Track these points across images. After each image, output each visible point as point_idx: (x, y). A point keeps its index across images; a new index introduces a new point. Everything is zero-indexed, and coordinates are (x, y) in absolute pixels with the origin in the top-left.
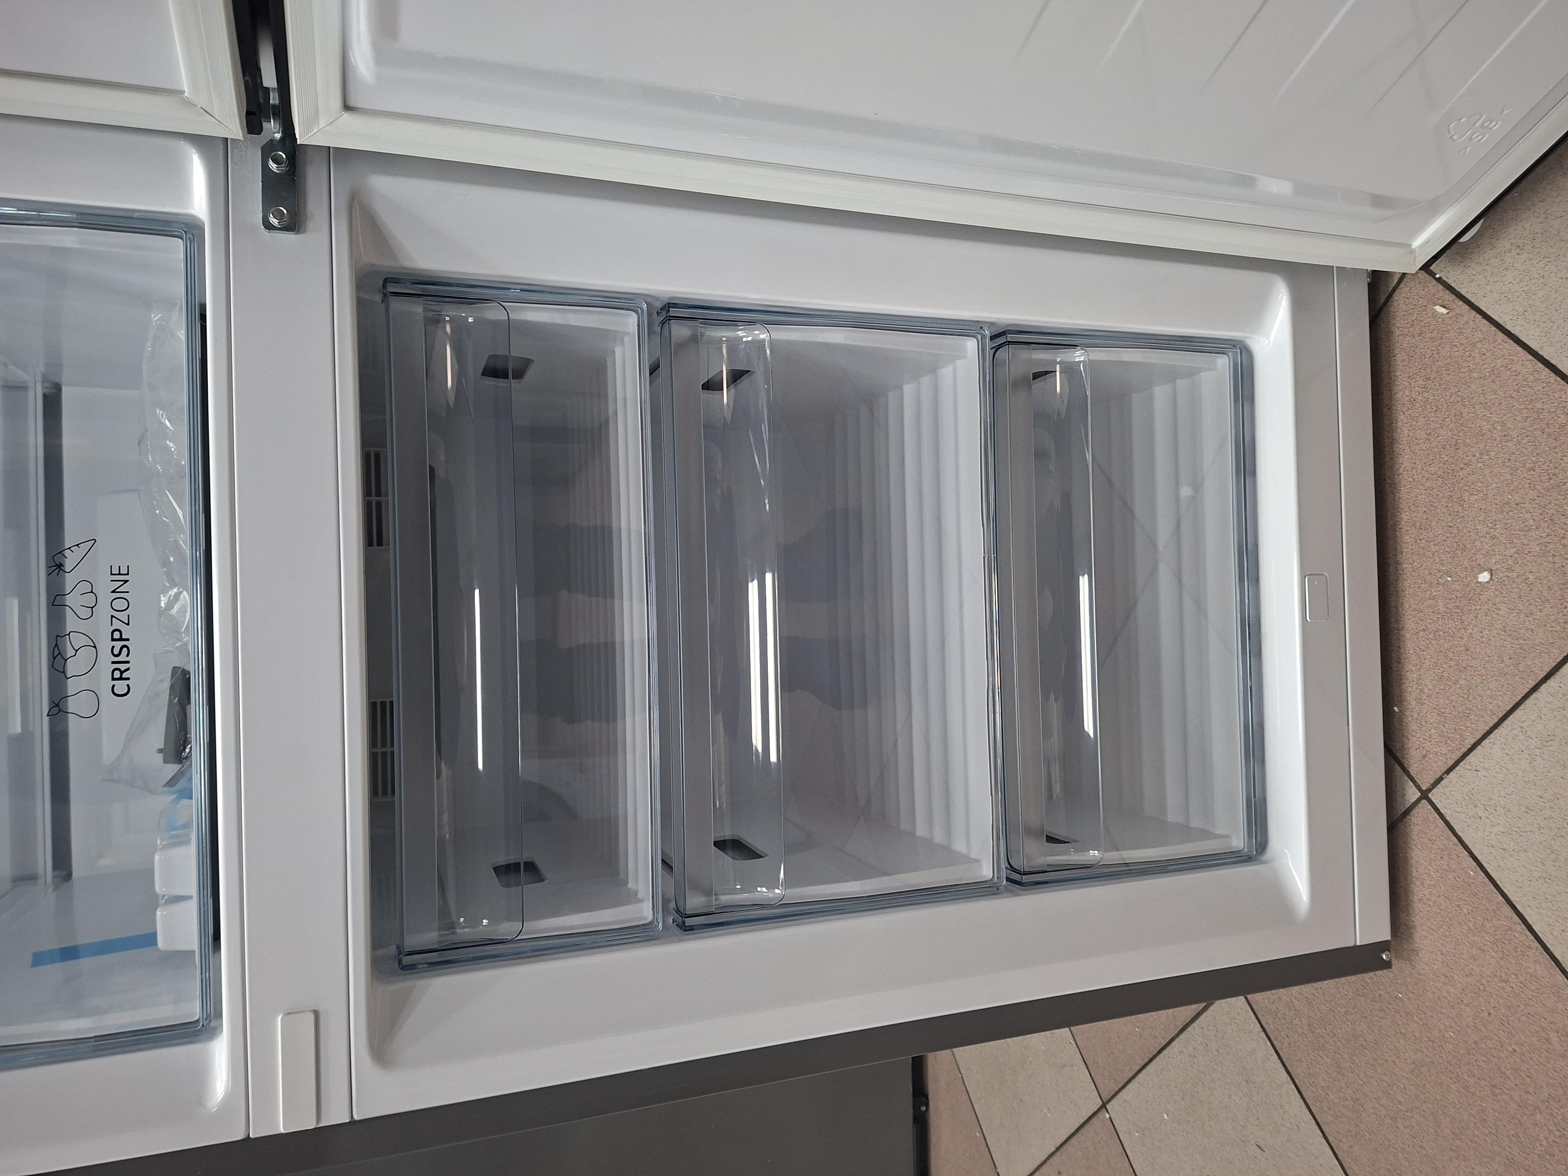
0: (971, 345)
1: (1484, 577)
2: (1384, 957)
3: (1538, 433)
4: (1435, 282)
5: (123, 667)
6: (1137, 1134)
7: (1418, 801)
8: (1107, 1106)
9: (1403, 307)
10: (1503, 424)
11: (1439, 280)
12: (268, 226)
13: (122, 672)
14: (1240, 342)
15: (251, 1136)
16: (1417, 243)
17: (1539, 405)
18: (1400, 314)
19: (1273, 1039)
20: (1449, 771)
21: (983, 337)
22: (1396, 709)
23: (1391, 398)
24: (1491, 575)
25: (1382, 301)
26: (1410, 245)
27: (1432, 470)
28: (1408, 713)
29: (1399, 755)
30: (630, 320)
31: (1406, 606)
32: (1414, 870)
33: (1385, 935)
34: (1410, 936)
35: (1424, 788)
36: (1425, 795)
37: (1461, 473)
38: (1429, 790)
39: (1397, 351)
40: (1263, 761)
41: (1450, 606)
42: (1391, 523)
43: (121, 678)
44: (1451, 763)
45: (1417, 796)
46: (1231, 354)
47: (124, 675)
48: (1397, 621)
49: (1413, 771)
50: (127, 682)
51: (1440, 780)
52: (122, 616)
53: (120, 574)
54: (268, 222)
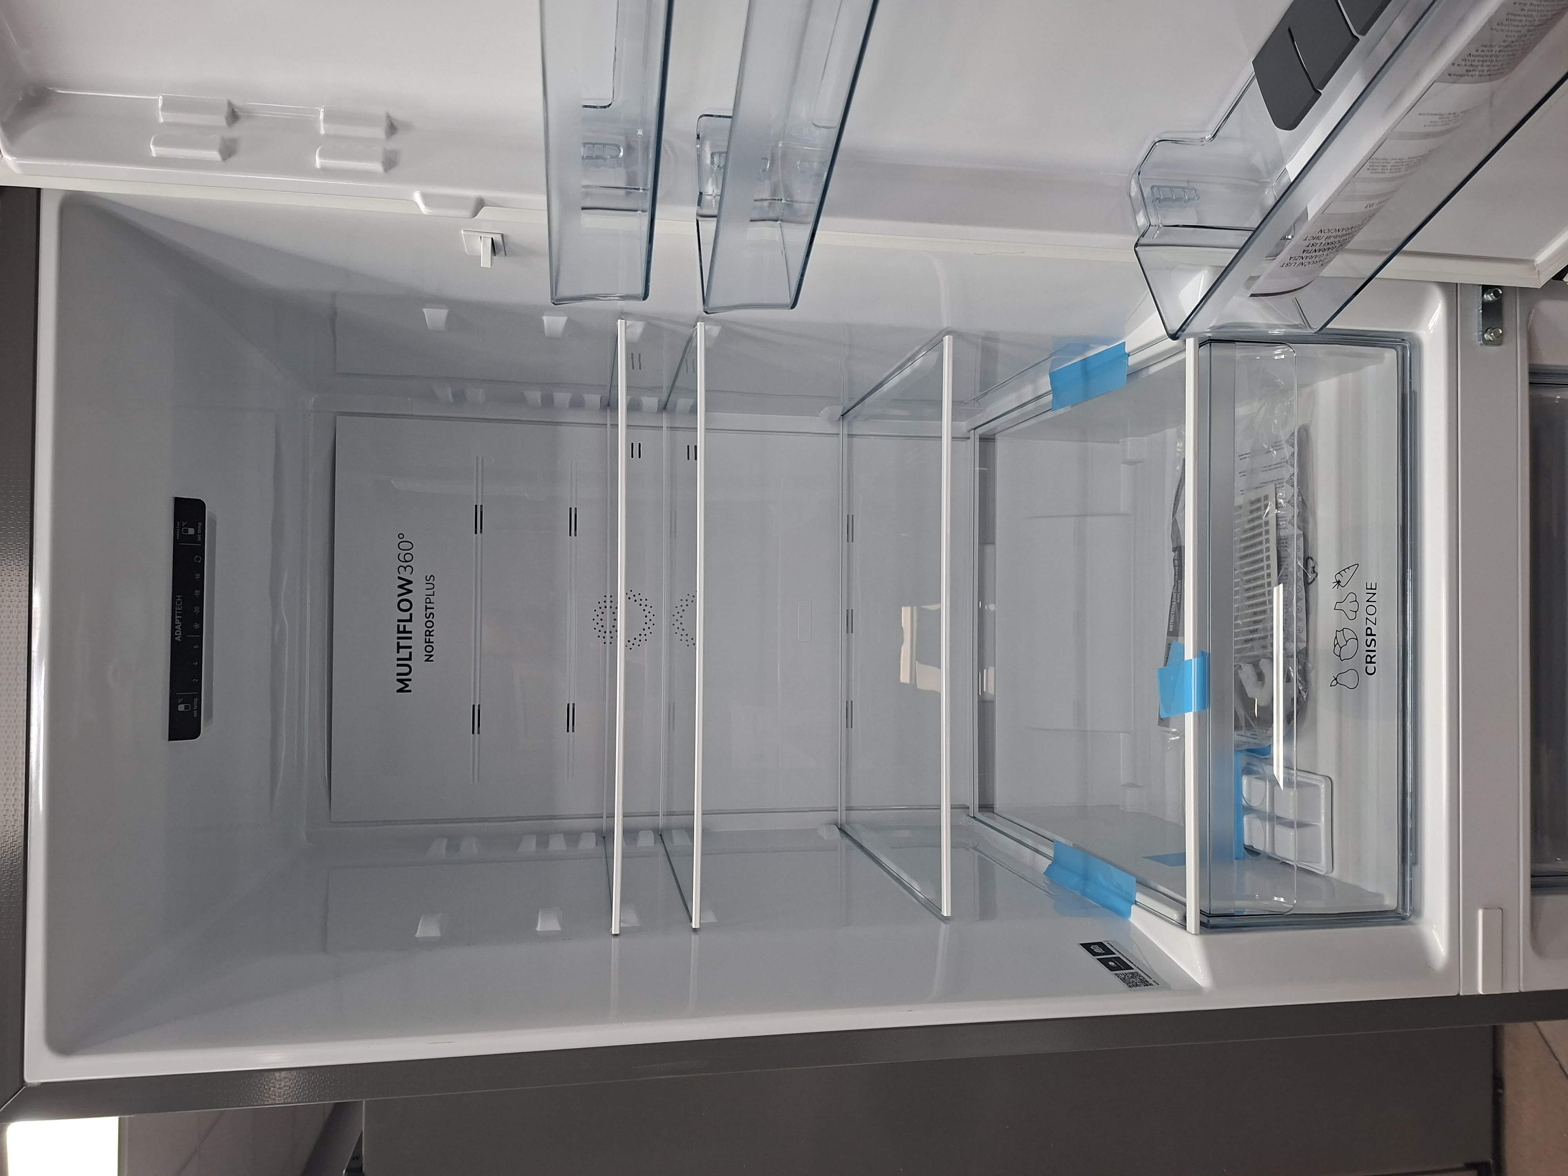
5: (1372, 654)
12: (1487, 343)
13: (1371, 658)
15: (1460, 994)
43: (1371, 662)
47: (1373, 660)
50: (1374, 665)
52: (1372, 618)
53: (1371, 589)
54: (1484, 339)
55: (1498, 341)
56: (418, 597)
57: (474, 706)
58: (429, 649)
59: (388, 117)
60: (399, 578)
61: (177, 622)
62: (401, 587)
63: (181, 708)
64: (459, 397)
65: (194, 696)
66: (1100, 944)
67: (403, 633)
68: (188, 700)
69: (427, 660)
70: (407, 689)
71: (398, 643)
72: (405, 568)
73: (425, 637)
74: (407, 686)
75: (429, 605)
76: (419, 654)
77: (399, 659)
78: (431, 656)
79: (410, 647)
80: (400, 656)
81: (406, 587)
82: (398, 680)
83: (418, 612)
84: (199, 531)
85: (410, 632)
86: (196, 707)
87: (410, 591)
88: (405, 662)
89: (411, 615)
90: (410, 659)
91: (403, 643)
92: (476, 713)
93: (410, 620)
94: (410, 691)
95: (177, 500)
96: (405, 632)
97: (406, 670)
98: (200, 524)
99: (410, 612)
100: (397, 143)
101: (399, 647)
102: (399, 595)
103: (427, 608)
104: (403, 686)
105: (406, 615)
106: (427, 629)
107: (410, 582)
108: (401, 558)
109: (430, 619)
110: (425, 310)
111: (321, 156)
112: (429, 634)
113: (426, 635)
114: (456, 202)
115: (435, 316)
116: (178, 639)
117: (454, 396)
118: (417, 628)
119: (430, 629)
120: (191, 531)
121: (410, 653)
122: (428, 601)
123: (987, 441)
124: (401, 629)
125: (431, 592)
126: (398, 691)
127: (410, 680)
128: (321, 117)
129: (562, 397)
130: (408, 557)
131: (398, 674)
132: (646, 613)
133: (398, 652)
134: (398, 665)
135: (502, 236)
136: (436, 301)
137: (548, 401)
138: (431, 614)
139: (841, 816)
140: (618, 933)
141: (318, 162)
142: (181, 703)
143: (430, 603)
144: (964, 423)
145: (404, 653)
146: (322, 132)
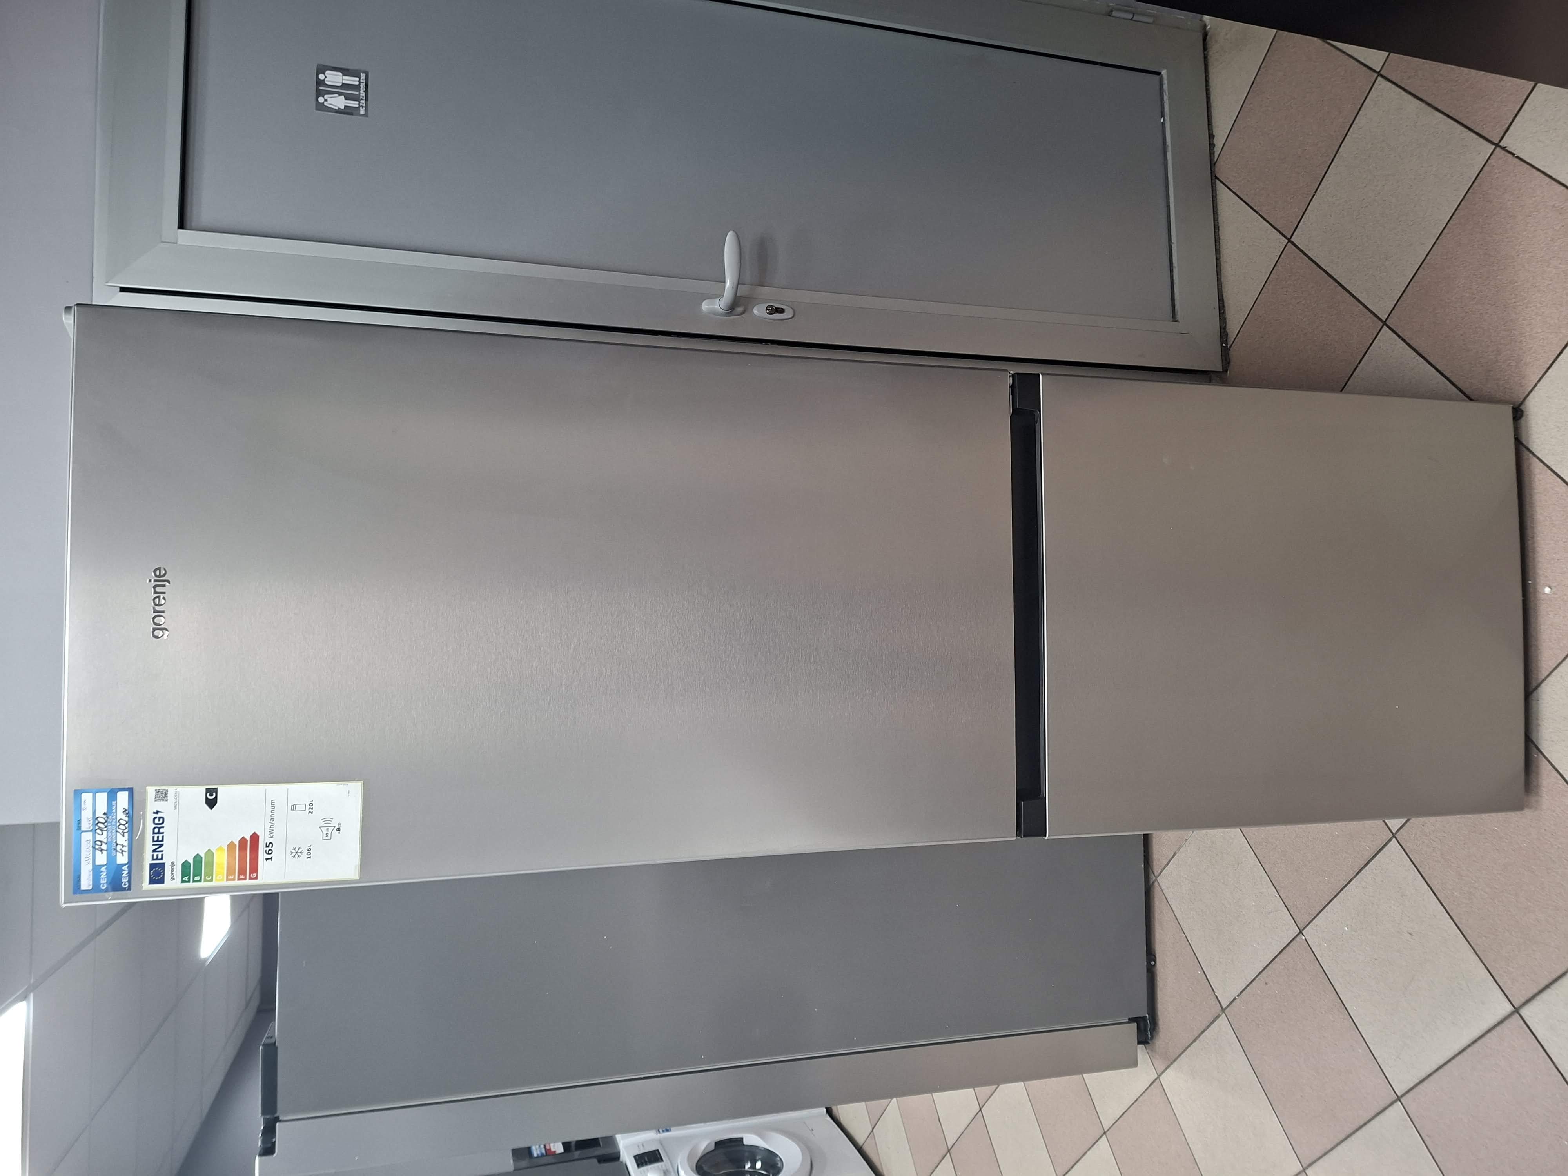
6: (1325, 945)
8: (1303, 932)
19: (1419, 868)
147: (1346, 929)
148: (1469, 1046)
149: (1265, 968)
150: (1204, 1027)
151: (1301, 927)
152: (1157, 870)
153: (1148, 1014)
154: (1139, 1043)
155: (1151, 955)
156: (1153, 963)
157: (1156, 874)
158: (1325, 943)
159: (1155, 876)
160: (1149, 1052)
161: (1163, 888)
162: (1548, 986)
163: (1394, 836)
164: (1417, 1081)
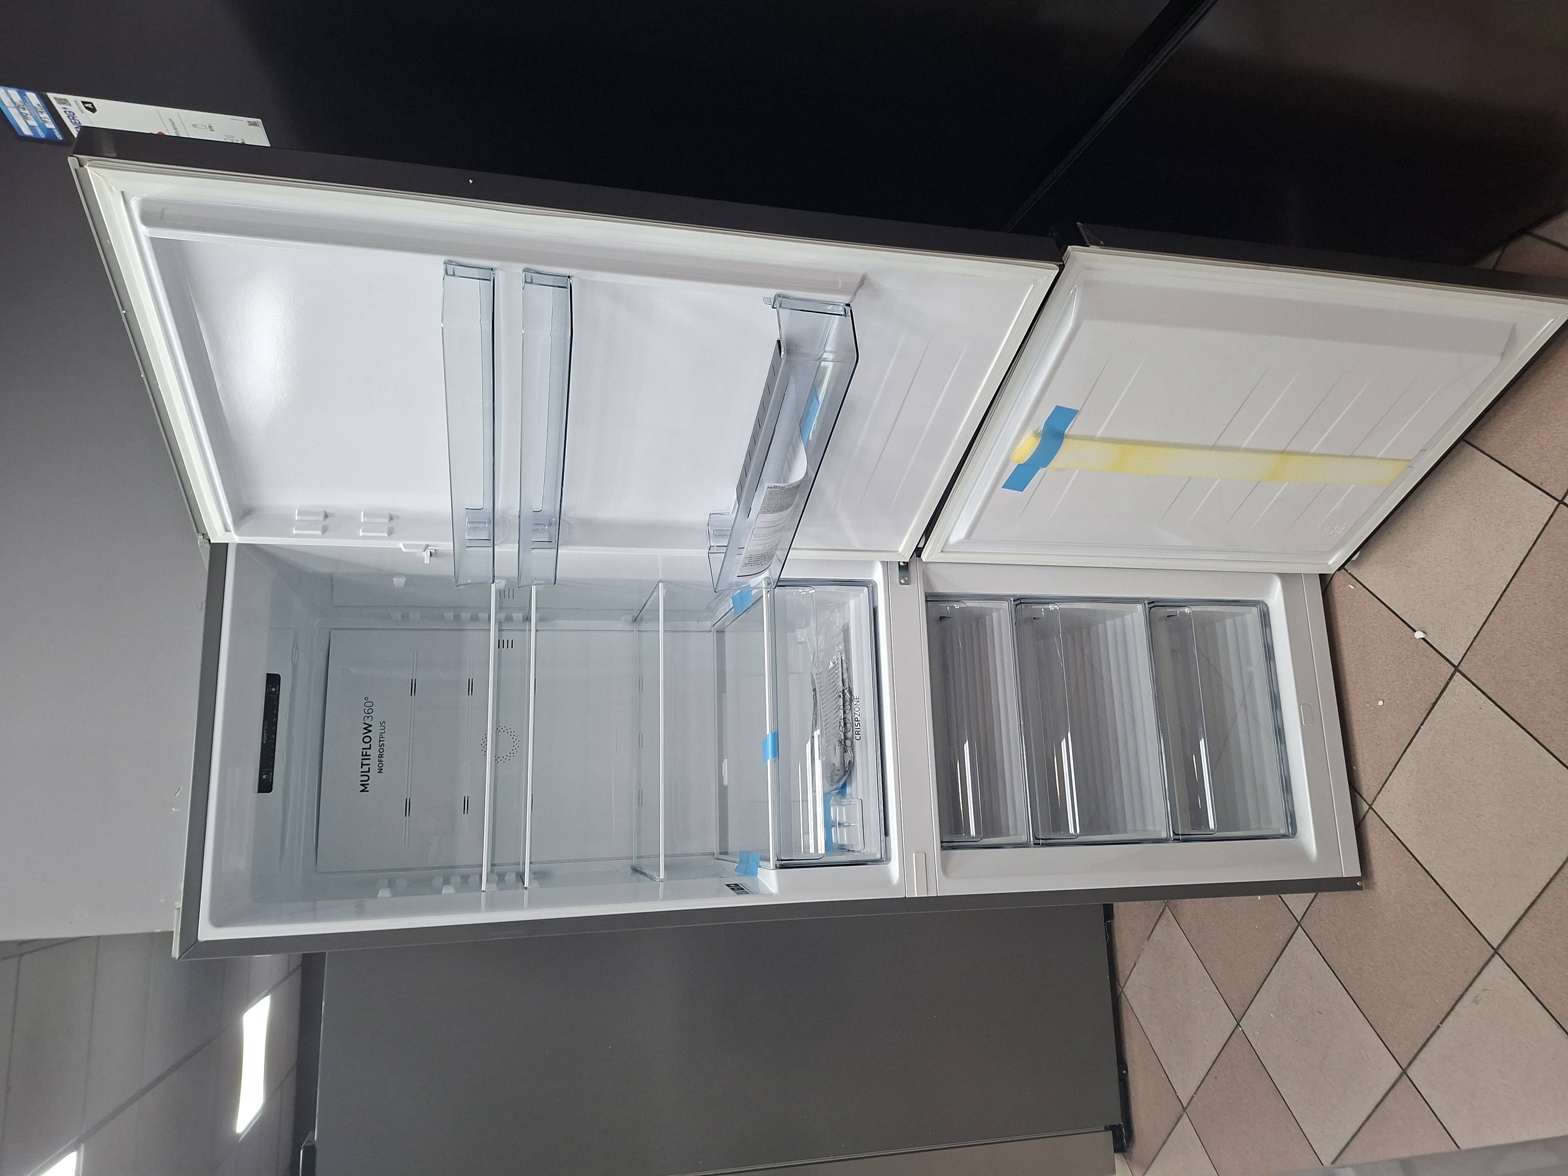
0: (1140, 607)
1: (1381, 703)
2: (1358, 884)
3: (1393, 640)
4: (1348, 574)
5: (858, 730)
6: (1258, 1033)
7: (1368, 810)
8: (1240, 1024)
9: (1337, 584)
10: (1380, 637)
11: (1350, 573)
12: (901, 583)
13: (858, 732)
14: (1262, 601)
15: (907, 897)
16: (1330, 563)
17: (1392, 629)
18: (1336, 587)
19: (1320, 950)
20: (1378, 794)
21: (1145, 604)
22: (1354, 768)
23: (1337, 625)
24: (1384, 702)
25: (1328, 581)
26: (1328, 564)
27: (1356, 656)
28: (1359, 769)
29: (1358, 790)
30: (1004, 604)
31: (1353, 718)
32: (1370, 844)
33: (1358, 874)
34: (1372, 876)
35: (1370, 804)
36: (1370, 807)
37: (1367, 658)
38: (1372, 804)
39: (1337, 603)
40: (1292, 794)
41: (1370, 717)
42: (1342, 681)
43: (858, 734)
44: (1379, 789)
45: (1367, 808)
46: (1258, 607)
47: (859, 733)
48: (1351, 726)
49: (1364, 797)
50: (859, 735)
51: (1375, 798)
52: (858, 713)
53: (856, 699)
54: (900, 582)
55: (907, 583)
56: (375, 734)
57: (406, 799)
58: (381, 765)
59: (390, 514)
60: (364, 723)
61: (264, 734)
62: (365, 729)
63: (264, 777)
64: (405, 617)
65: (270, 771)
66: (736, 885)
67: (365, 756)
68: (267, 773)
69: (379, 772)
70: (366, 790)
71: (362, 762)
72: (368, 718)
73: (378, 758)
74: (366, 788)
75: (381, 739)
76: (374, 768)
77: (362, 772)
78: (382, 769)
79: (369, 765)
80: (363, 770)
81: (368, 729)
82: (361, 785)
83: (375, 744)
84: (277, 689)
85: (369, 755)
86: (271, 776)
87: (370, 731)
88: (365, 774)
89: (370, 745)
90: (369, 772)
91: (365, 762)
92: (408, 804)
93: (370, 748)
94: (368, 791)
95: (268, 674)
96: (366, 755)
97: (366, 778)
98: (278, 686)
99: (370, 743)
100: (392, 524)
101: (362, 765)
102: (364, 734)
103: (380, 741)
104: (364, 788)
105: (368, 746)
106: (379, 753)
107: (370, 726)
108: (366, 711)
109: (382, 747)
110: (394, 579)
111: (362, 531)
112: (381, 756)
113: (379, 757)
114: (416, 546)
115: (399, 582)
116: (264, 742)
117: (402, 616)
118: (374, 753)
119: (382, 754)
120: (274, 690)
121: (369, 768)
122: (381, 736)
123: (721, 632)
124: (364, 754)
125: (383, 731)
126: (361, 791)
127: (368, 784)
128: (362, 515)
129: (465, 615)
130: (370, 711)
131: (361, 781)
132: (514, 740)
133: (362, 767)
134: (362, 776)
135: (435, 550)
136: (400, 575)
137: (457, 618)
138: (383, 744)
139: (634, 862)
140: (484, 890)
141: (361, 534)
142: (265, 774)
143: (382, 737)
144: (709, 623)
145: (365, 768)
146: (362, 521)
147: (1272, 1015)
148: (1373, 1111)
149: (1214, 1063)
150: (1171, 1128)
151: (1238, 1019)
152: (1122, 980)
153: (1123, 1122)
154: (1116, 1151)
155: (1122, 1063)
156: (1124, 1072)
157: (1122, 986)
158: (1258, 1032)
159: (1121, 988)
160: (1128, 1161)
161: (1128, 997)
162: (1424, 1045)
163: (1299, 924)
164: (1338, 1152)
